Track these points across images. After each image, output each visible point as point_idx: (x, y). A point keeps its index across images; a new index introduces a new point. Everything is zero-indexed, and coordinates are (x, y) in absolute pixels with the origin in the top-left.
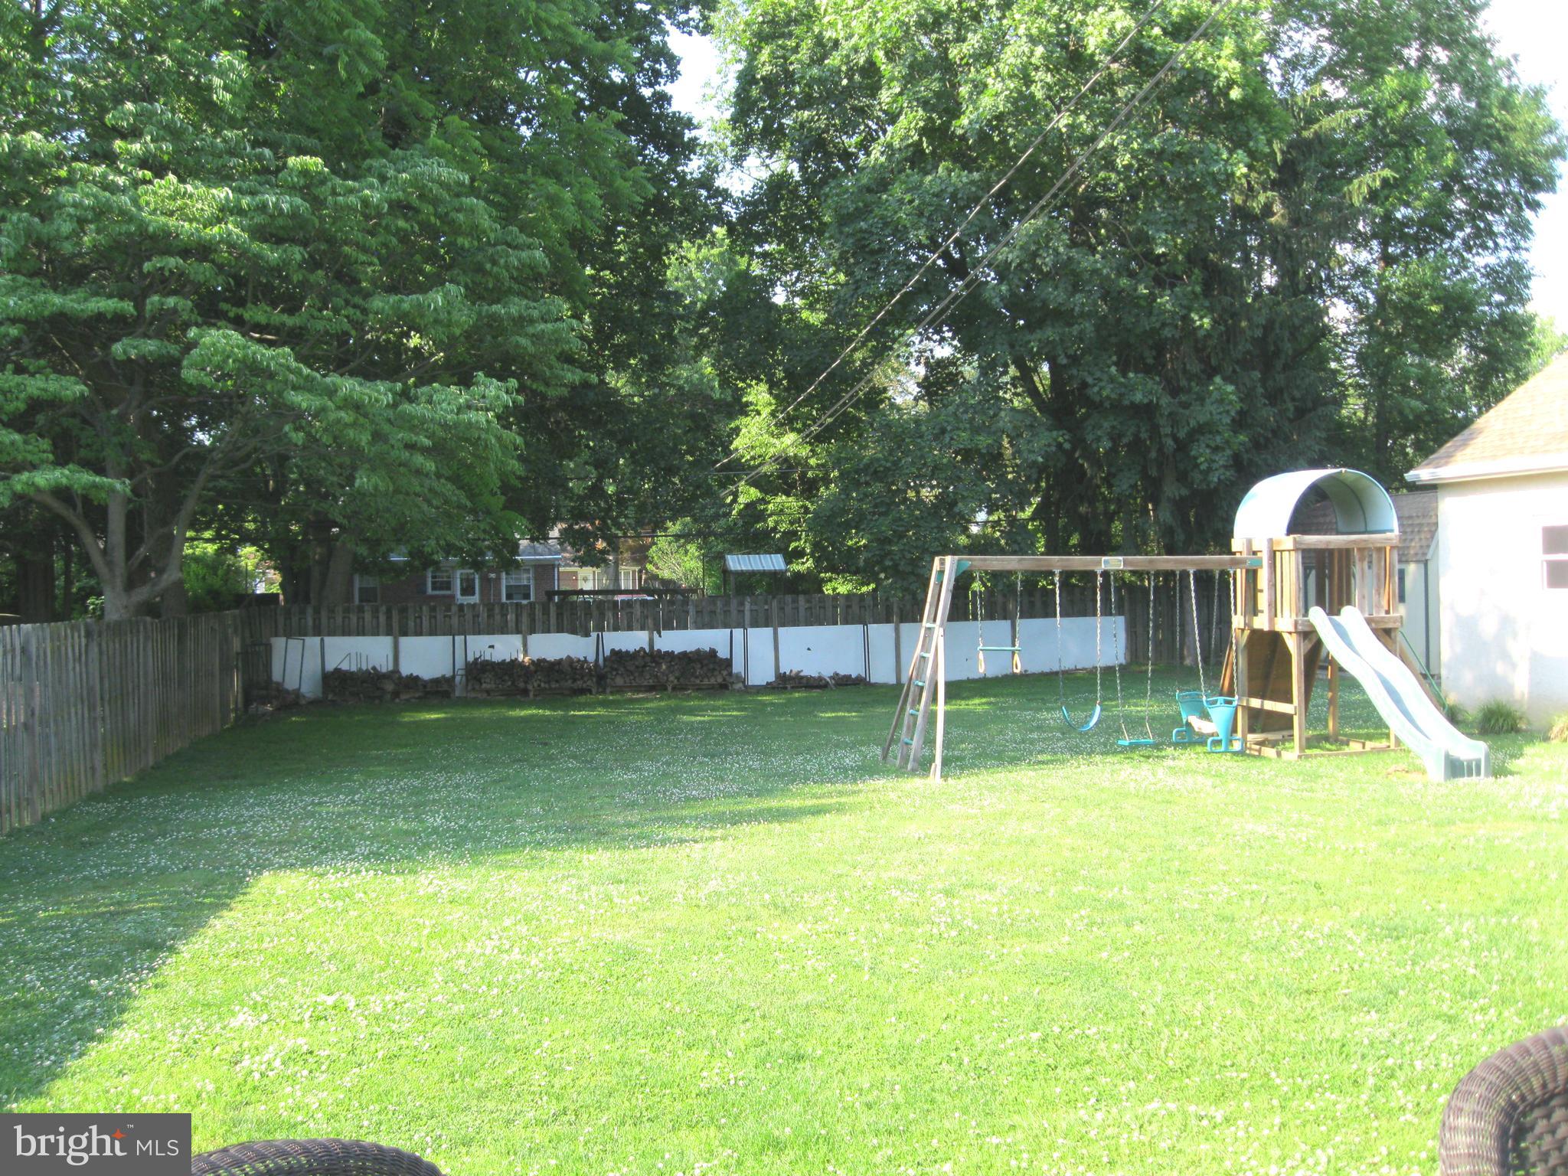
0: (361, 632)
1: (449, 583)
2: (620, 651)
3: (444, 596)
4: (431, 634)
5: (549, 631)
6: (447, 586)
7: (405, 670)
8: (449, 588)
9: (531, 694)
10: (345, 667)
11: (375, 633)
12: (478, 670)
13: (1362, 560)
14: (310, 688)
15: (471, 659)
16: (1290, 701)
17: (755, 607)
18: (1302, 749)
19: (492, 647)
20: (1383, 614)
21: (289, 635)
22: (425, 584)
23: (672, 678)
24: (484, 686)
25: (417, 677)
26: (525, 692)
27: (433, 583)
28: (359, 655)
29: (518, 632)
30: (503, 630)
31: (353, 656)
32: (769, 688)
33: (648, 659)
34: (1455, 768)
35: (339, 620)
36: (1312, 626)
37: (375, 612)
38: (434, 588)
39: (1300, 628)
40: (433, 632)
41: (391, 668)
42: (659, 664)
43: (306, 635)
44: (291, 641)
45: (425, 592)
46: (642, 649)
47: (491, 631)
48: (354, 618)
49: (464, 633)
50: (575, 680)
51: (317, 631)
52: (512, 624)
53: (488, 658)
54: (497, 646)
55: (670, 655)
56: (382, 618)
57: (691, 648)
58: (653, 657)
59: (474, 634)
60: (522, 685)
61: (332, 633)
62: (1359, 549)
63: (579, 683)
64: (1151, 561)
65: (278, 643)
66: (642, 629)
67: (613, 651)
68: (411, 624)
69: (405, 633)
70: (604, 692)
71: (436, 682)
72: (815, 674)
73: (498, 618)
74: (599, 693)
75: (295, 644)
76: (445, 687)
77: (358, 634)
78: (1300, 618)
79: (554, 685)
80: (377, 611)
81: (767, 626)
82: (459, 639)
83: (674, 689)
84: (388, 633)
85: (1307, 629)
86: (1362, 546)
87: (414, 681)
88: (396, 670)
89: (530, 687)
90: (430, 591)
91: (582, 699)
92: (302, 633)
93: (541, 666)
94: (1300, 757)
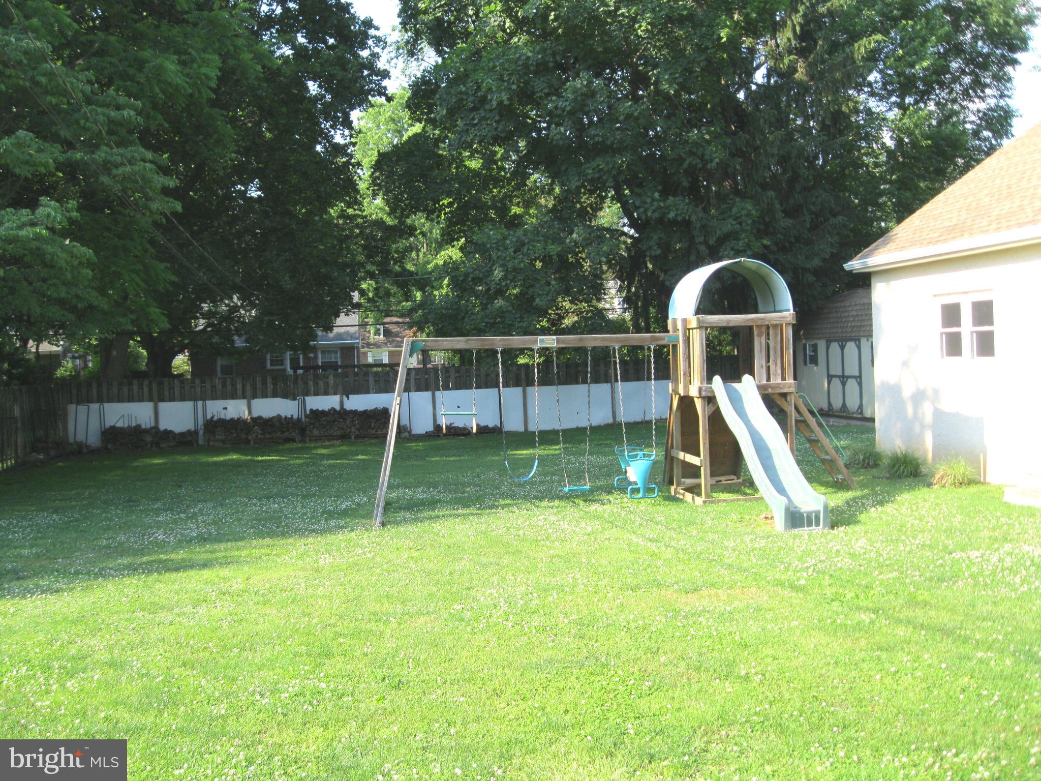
0: (131, 399)
1: (282, 360)
2: (317, 410)
3: (278, 370)
4: (181, 400)
5: (267, 397)
6: (282, 363)
7: (162, 427)
8: (282, 364)
9: (252, 442)
10: (120, 424)
11: (141, 400)
12: (214, 426)
13: (760, 335)
14: (94, 440)
15: (209, 417)
16: (698, 455)
17: (418, 377)
18: (707, 495)
19: (225, 408)
20: (779, 381)
21: (79, 403)
22: (265, 362)
23: (353, 430)
24: (217, 437)
25: (171, 432)
26: (247, 442)
27: (271, 361)
28: (130, 416)
29: (244, 397)
30: (233, 396)
31: (126, 416)
32: (427, 436)
33: (337, 416)
34: (795, 519)
35: (115, 390)
36: (713, 392)
37: (141, 386)
38: (271, 365)
39: (704, 394)
40: (183, 399)
41: (153, 424)
42: (345, 419)
43: (92, 402)
44: (80, 407)
45: (265, 367)
46: (333, 409)
47: (224, 397)
48: (126, 390)
49: (204, 399)
50: (283, 432)
51: (100, 400)
52: (239, 392)
53: (223, 417)
54: (229, 408)
55: (355, 412)
56: (146, 390)
57: (370, 407)
58: (342, 414)
59: (213, 399)
60: (243, 436)
61: (110, 401)
62: (757, 326)
63: (286, 434)
64: (581, 339)
65: (72, 408)
66: (335, 394)
67: (311, 410)
68: (167, 393)
69: (162, 400)
70: (304, 441)
71: (182, 434)
72: (461, 425)
73: (229, 387)
74: (300, 442)
75: (82, 409)
76: (189, 438)
77: (129, 401)
78: (705, 385)
79: (267, 436)
80: (142, 385)
81: (427, 390)
82: (200, 403)
83: (357, 437)
84: (150, 400)
85: (709, 394)
86: (759, 323)
87: (168, 433)
88: (156, 427)
89: (250, 438)
90: (269, 366)
91: (287, 446)
92: (89, 401)
93: (259, 422)
94: (705, 502)
